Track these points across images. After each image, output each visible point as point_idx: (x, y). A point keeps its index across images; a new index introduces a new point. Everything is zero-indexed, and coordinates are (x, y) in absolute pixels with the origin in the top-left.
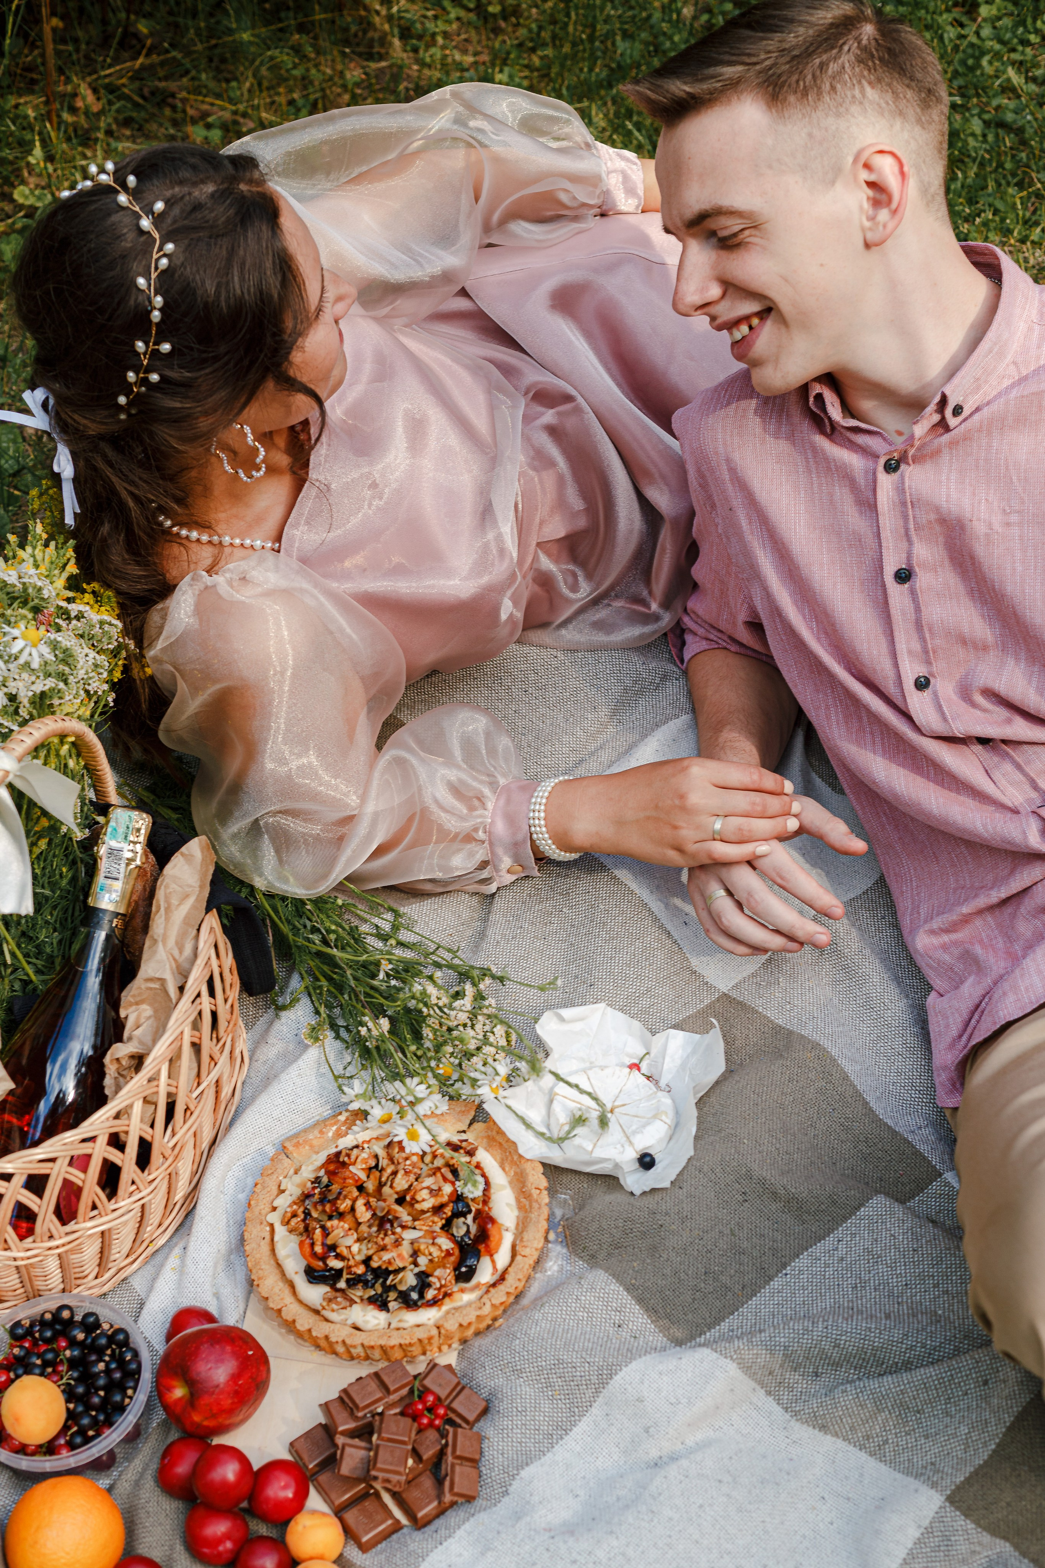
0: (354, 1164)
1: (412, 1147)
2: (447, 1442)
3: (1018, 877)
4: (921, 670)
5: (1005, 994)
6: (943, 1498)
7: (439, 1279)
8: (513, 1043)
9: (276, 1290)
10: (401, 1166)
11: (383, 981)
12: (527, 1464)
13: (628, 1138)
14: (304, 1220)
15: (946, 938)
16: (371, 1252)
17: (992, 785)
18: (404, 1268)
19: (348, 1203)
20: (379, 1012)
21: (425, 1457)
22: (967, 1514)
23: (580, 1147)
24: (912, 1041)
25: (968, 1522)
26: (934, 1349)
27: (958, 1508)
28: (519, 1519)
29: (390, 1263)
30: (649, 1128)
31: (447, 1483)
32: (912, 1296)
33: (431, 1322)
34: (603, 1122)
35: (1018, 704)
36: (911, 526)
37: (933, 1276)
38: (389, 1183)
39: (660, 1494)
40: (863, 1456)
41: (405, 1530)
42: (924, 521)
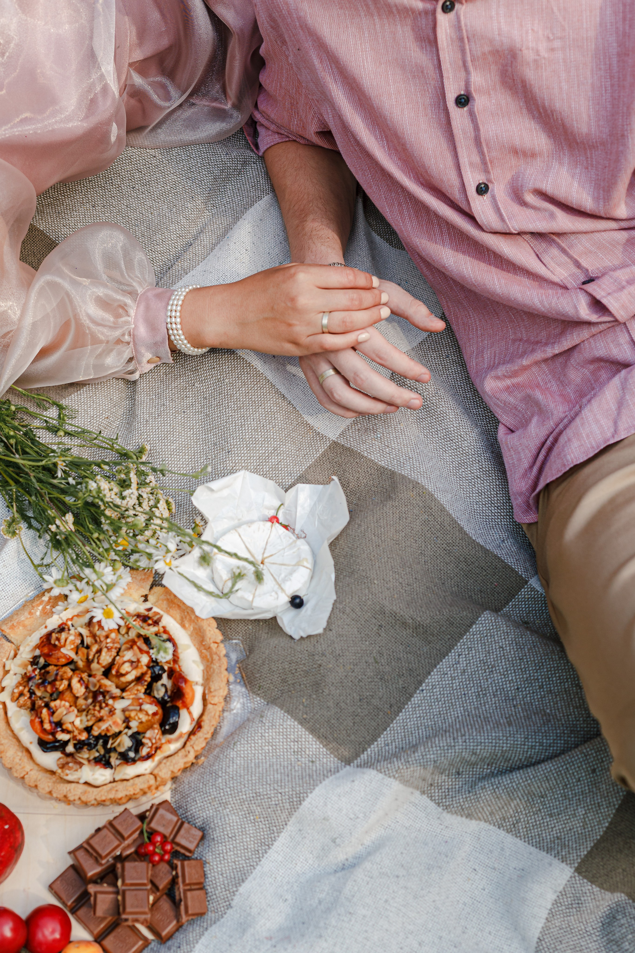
0: (64, 646)
1: (110, 624)
2: (177, 873)
3: (569, 337)
4: (481, 178)
5: (569, 440)
6: (572, 870)
7: (150, 739)
8: (174, 511)
9: (17, 760)
10: (104, 644)
11: (62, 478)
12: (243, 881)
13: (280, 585)
14: (30, 698)
15: (508, 382)
16: (90, 723)
17: (544, 268)
18: (120, 733)
19: (65, 683)
20: (64, 509)
21: (161, 887)
22: (593, 880)
23: (242, 598)
24: (487, 465)
25: (594, 886)
26: (550, 746)
27: (585, 877)
28: (244, 931)
29: (107, 730)
30: (295, 575)
31: (182, 908)
32: (523, 698)
33: (148, 771)
34: (259, 577)
35: (563, 201)
36: (469, 59)
37: (538, 679)
38: (96, 660)
39: (353, 896)
40: (502, 833)
41: (152, 945)
42: (479, 53)
